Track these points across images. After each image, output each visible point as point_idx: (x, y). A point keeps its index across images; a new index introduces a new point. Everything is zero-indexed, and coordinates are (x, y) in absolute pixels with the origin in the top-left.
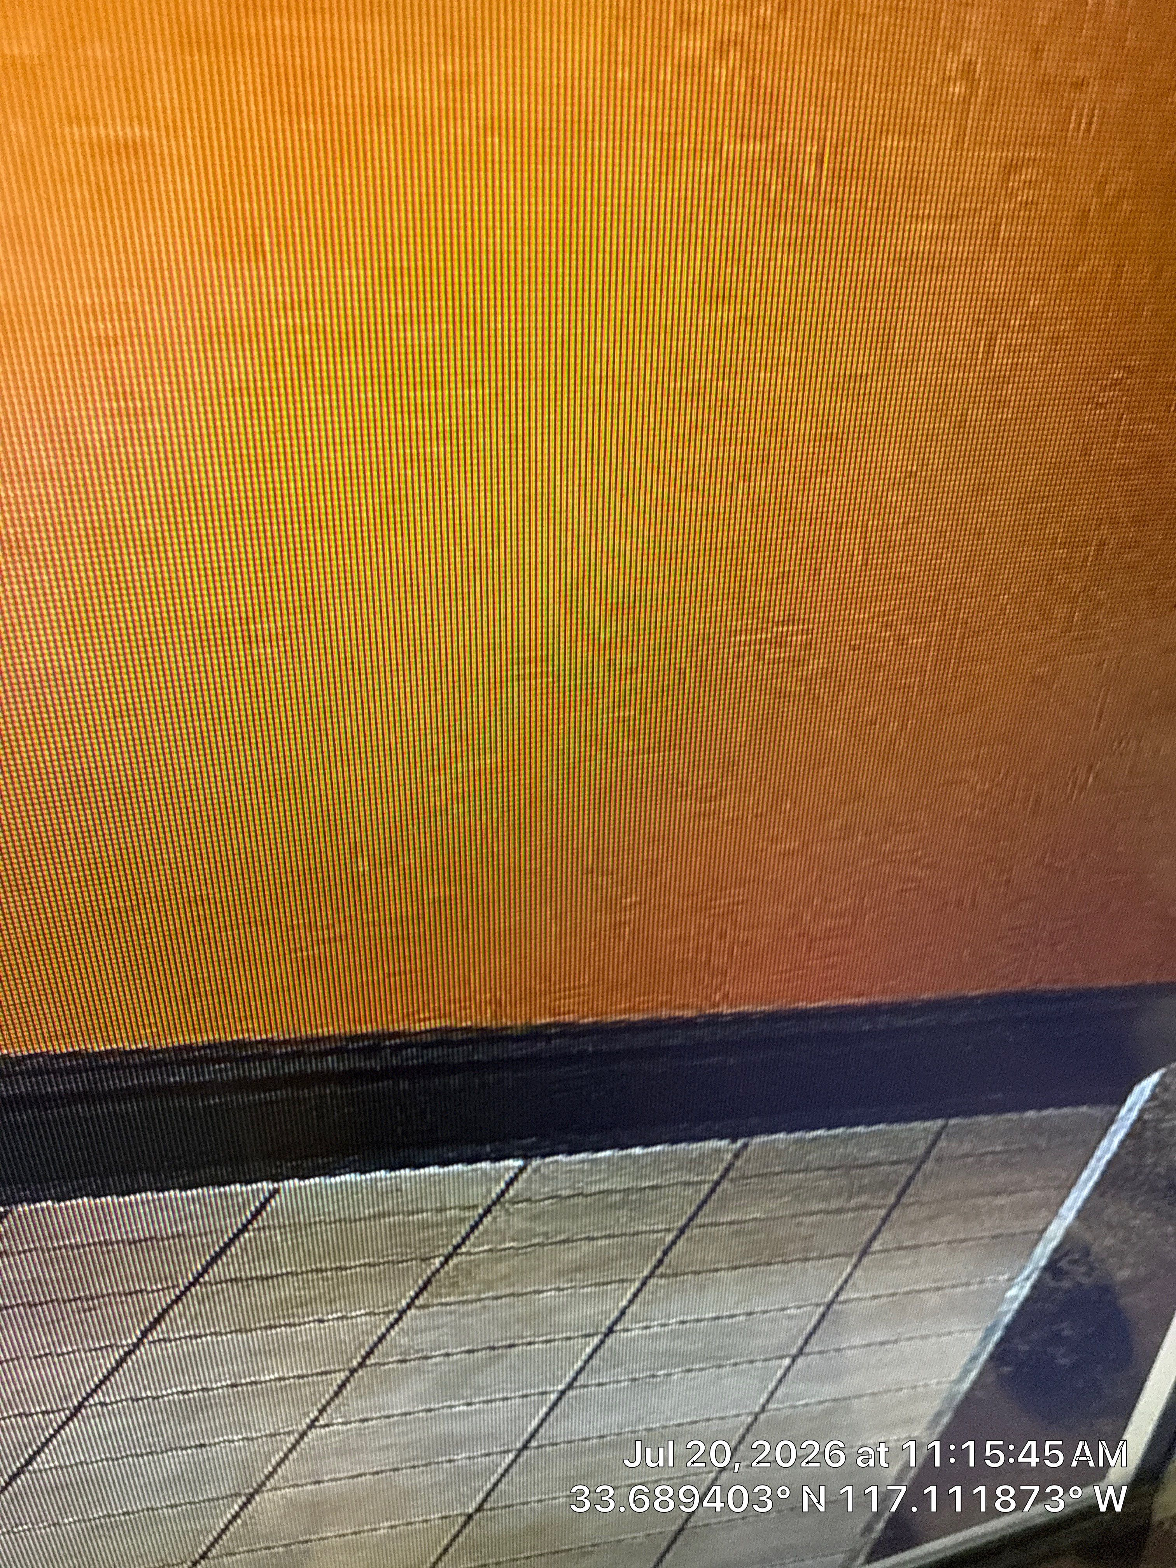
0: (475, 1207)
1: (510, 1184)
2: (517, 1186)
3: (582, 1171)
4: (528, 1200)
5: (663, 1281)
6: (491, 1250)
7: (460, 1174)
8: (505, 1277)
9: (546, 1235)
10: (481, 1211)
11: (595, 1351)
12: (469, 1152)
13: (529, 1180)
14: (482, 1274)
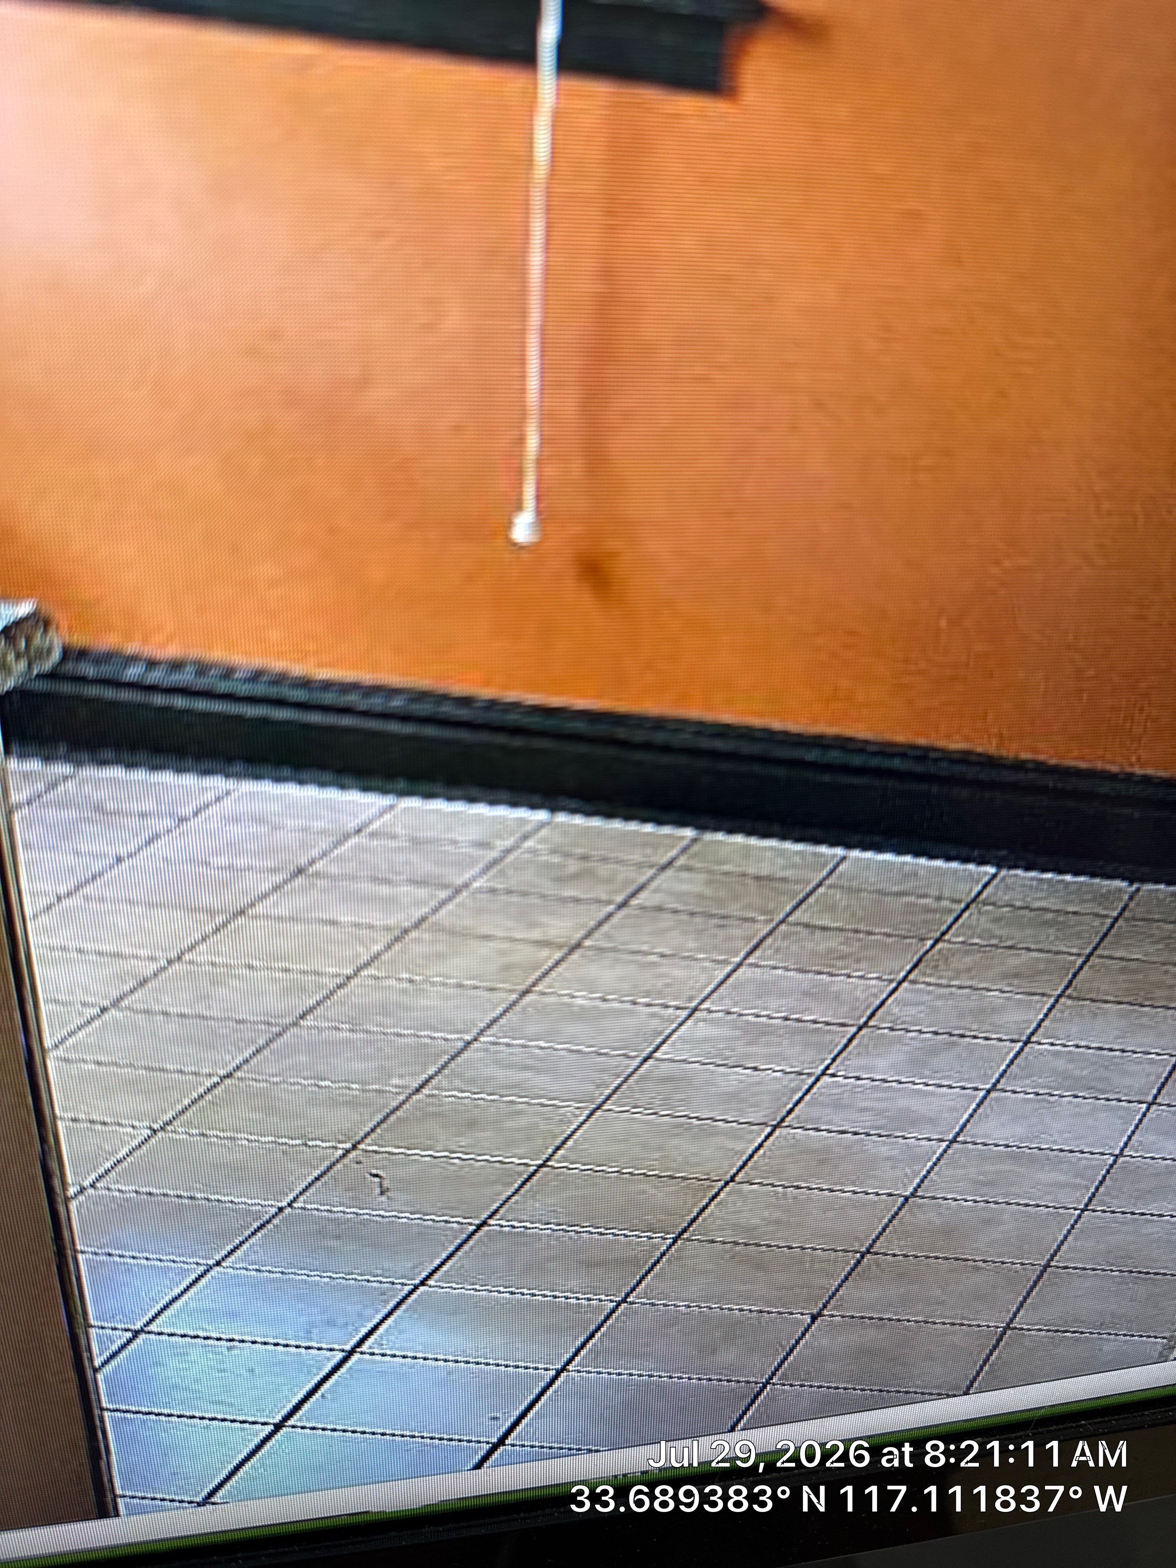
0: (959, 901)
1: (985, 886)
2: (990, 890)
3: (1031, 887)
4: (994, 904)
5: (1069, 1002)
6: (963, 943)
7: (956, 871)
8: (969, 970)
9: (1000, 937)
10: (963, 906)
11: (1016, 1057)
12: (964, 852)
13: (997, 887)
14: (956, 963)
